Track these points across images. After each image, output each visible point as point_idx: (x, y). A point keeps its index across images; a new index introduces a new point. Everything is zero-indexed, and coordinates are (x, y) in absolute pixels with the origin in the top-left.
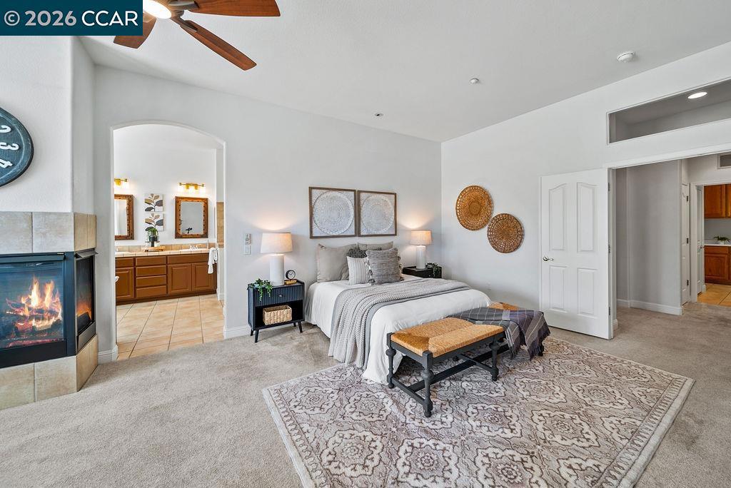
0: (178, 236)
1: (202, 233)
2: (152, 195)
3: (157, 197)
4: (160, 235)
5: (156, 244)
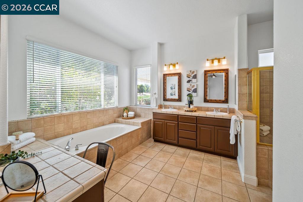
0: (206, 101)
1: (223, 98)
2: (191, 71)
3: (193, 72)
4: (195, 99)
5: (191, 106)
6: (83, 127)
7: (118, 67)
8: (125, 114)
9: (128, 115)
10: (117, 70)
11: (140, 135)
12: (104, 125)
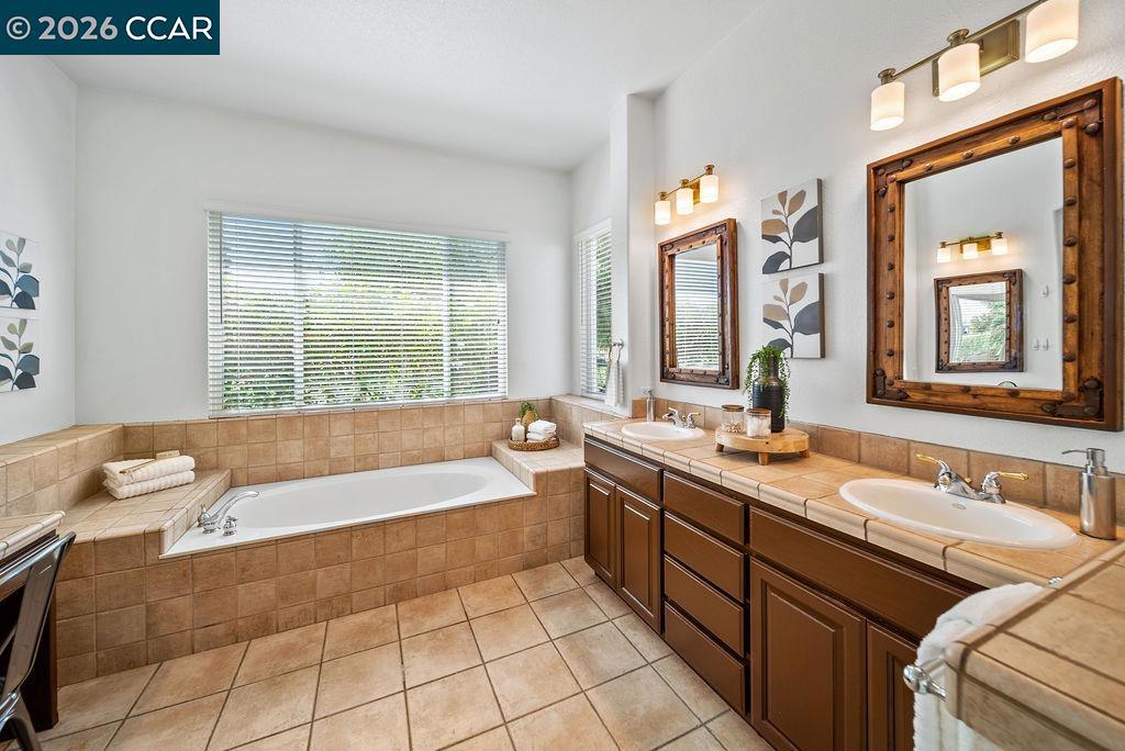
2: (785, 192)
3: (799, 199)
6: (365, 458)
7: (508, 247)
8: (518, 429)
9: (526, 432)
10: (503, 257)
11: (527, 529)
12: (442, 459)
